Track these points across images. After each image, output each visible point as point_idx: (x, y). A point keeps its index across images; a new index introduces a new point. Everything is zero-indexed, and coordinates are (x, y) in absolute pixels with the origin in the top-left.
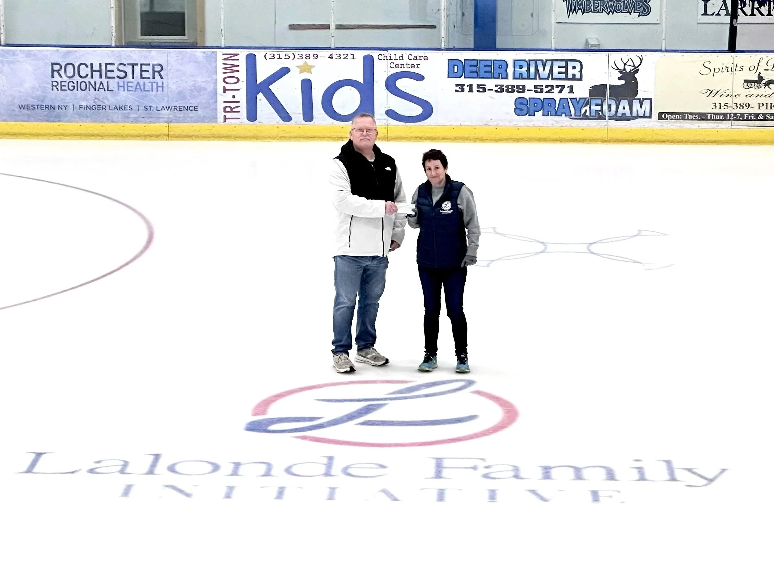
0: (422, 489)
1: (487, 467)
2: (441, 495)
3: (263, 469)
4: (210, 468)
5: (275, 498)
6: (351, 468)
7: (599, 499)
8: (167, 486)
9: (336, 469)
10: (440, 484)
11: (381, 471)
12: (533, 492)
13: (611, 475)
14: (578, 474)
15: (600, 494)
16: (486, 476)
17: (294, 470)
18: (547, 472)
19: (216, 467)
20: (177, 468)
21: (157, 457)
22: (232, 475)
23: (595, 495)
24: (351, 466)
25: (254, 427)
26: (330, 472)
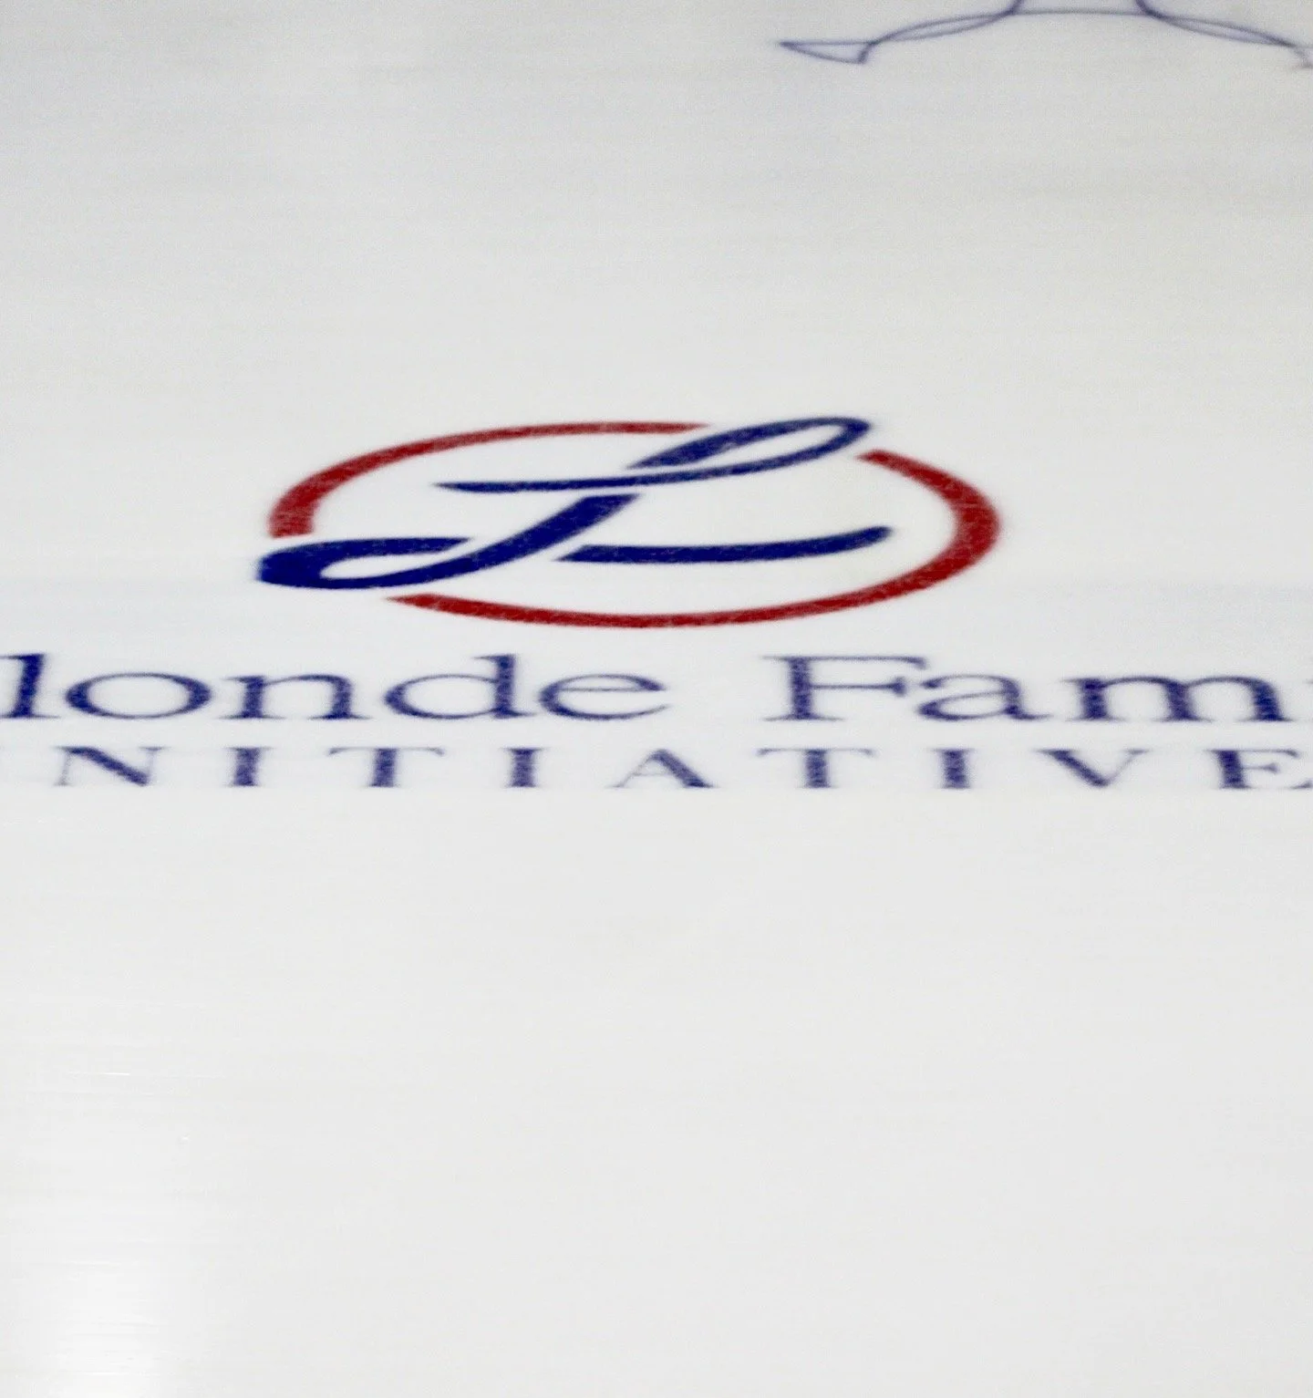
0: (764, 752)
1: (931, 684)
2: (817, 769)
3: (322, 696)
4: (179, 696)
5: (371, 781)
6: (567, 690)
7: (1239, 775)
8: (77, 751)
9: (525, 693)
10: (808, 735)
11: (646, 699)
12: (1064, 757)
13: (1266, 705)
14: (1179, 701)
15: (1246, 760)
16: (931, 711)
17: (415, 698)
18: (1094, 699)
19: (198, 695)
20: (98, 696)
21: (32, 665)
22: (245, 715)
23: (1231, 766)
24: (565, 687)
25: (283, 570)
26: (509, 705)
